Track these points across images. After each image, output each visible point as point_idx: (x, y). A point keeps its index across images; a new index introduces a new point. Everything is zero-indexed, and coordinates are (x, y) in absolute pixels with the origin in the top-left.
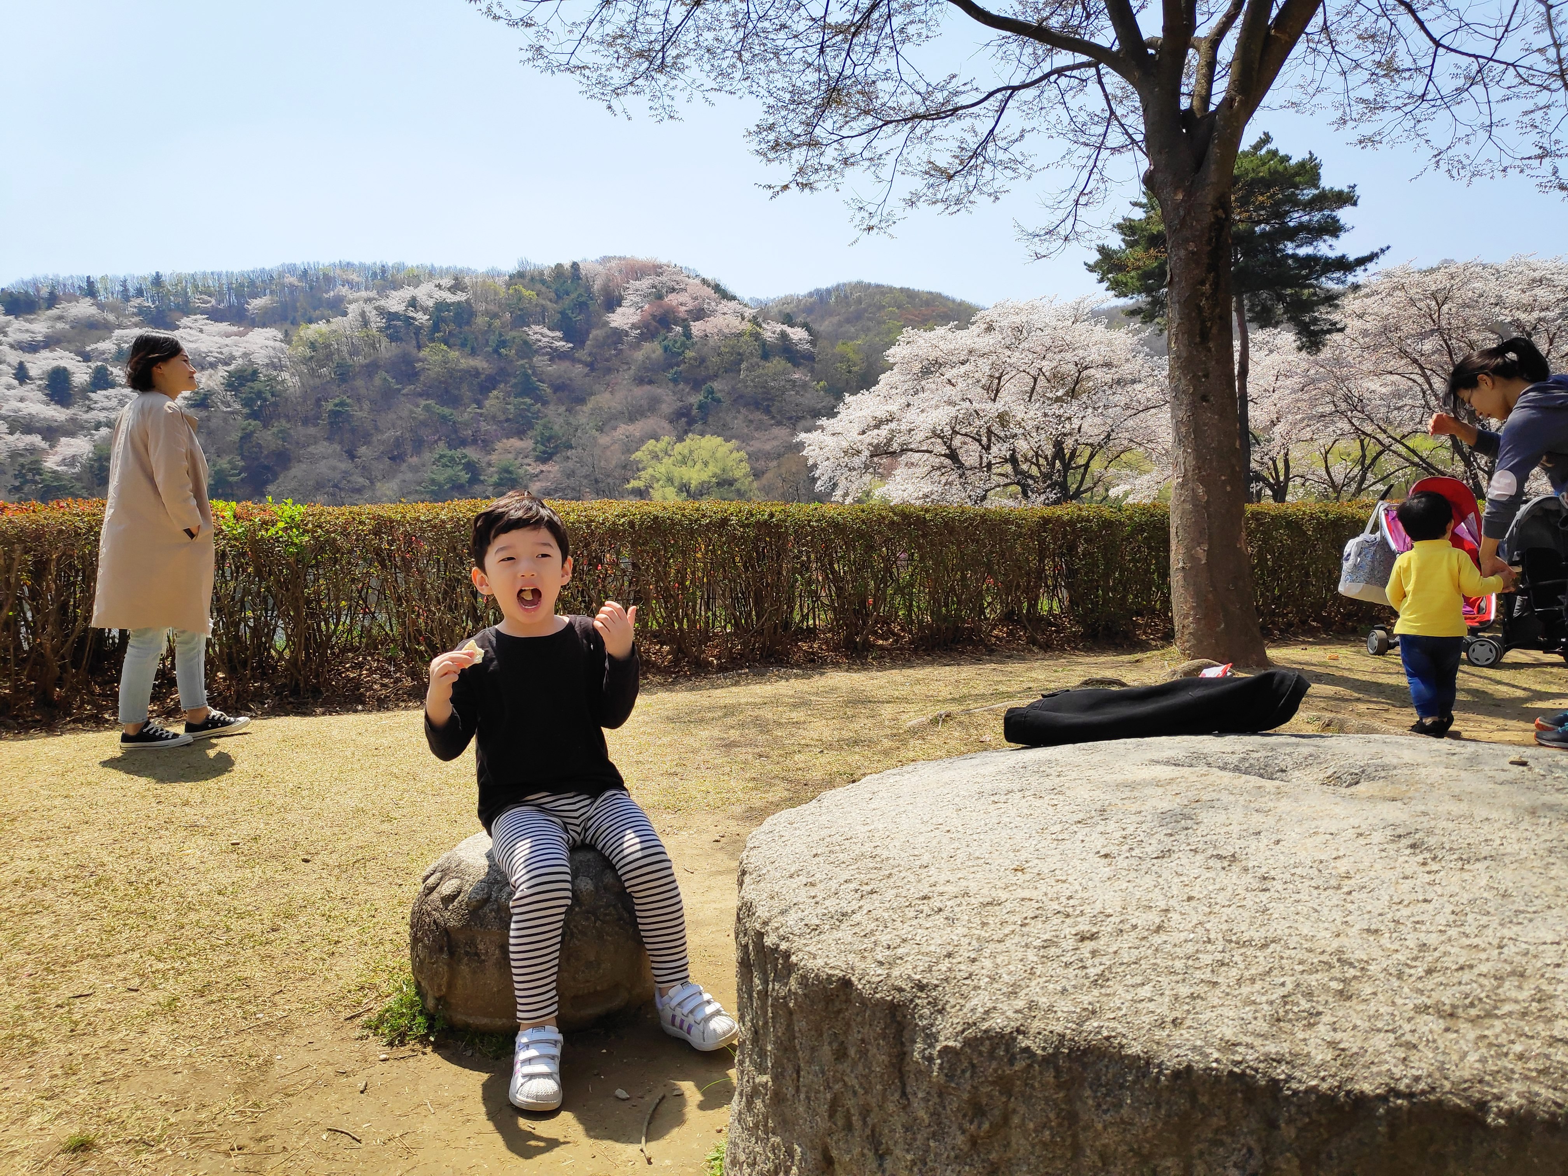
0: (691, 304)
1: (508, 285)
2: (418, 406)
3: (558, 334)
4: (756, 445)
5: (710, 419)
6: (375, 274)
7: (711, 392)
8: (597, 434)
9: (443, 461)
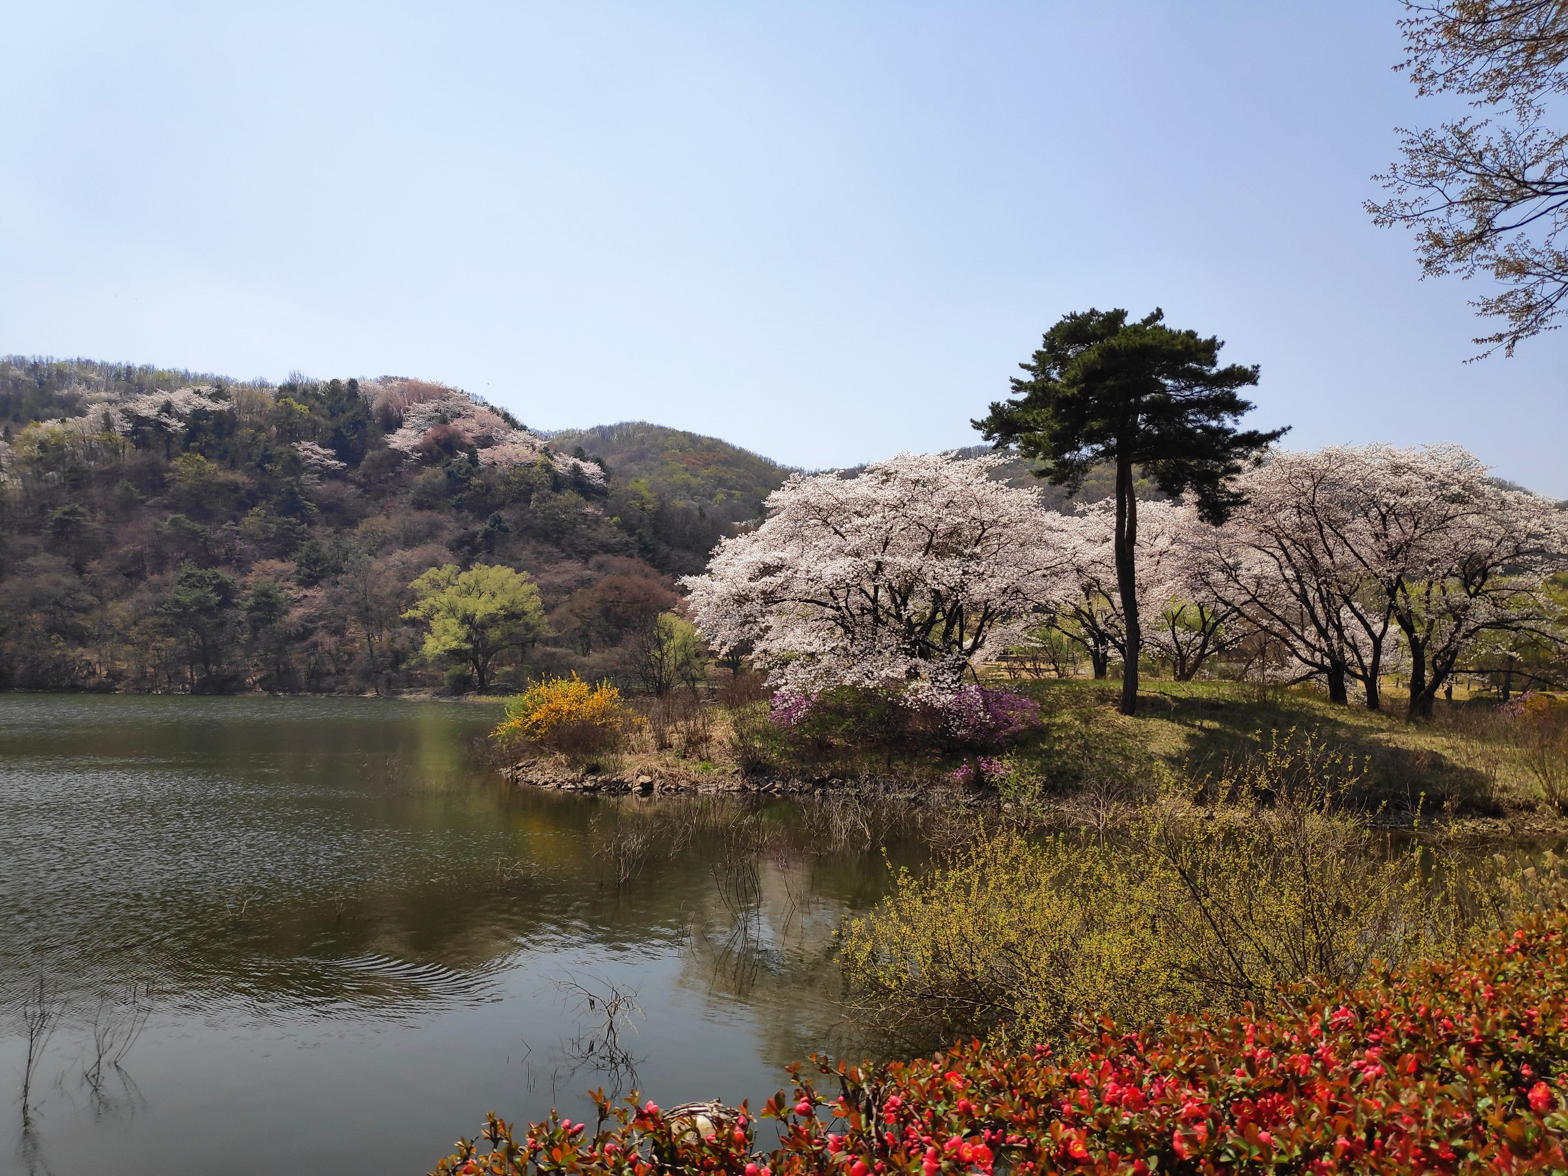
0: (478, 432)
1: (278, 398)
2: (166, 520)
3: (331, 452)
4: (546, 578)
5: (497, 549)
6: (118, 375)
7: (499, 520)
8: (371, 558)
9: (191, 580)
